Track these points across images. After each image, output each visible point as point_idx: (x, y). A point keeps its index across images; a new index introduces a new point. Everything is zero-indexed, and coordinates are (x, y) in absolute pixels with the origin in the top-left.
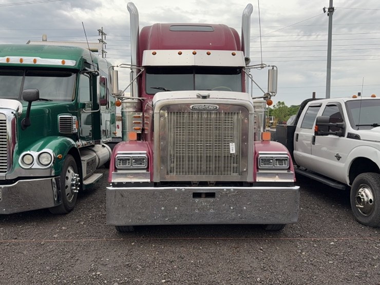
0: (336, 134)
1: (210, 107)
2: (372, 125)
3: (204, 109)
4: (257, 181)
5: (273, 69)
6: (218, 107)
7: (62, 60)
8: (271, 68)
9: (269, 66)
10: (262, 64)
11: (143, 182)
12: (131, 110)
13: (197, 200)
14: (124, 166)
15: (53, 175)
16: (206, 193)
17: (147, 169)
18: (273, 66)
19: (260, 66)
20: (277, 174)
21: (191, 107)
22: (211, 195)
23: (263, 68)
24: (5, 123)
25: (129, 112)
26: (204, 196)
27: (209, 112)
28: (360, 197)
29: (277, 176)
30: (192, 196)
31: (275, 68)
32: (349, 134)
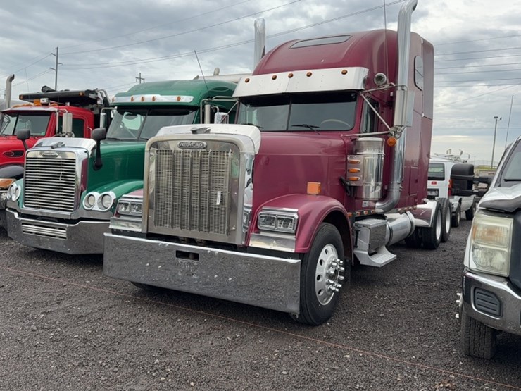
1: (197, 145)
3: (191, 147)
4: (250, 245)
6: (205, 144)
7: (177, 96)
13: (180, 260)
14: (125, 211)
20: (276, 239)
21: (178, 143)
22: (196, 256)
27: (196, 150)
29: (275, 242)
30: (175, 254)
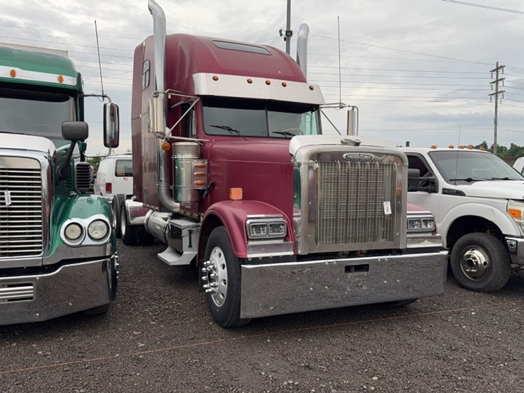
0: (426, 191)
1: (365, 157)
2: (465, 180)
3: (359, 160)
4: (408, 247)
5: (353, 109)
6: (373, 156)
7: (58, 76)
8: (351, 108)
9: (349, 106)
10: (340, 103)
11: (284, 256)
12: (190, 156)
13: (349, 275)
14: (259, 234)
15: (108, 254)
16: (355, 266)
17: (285, 239)
18: (353, 107)
19: (338, 105)
21: (344, 155)
23: (342, 107)
24: (39, 175)
25: (187, 159)
26: (353, 269)
27: (363, 162)
28: (471, 261)
30: (344, 270)
31: (355, 109)
32: (444, 189)
